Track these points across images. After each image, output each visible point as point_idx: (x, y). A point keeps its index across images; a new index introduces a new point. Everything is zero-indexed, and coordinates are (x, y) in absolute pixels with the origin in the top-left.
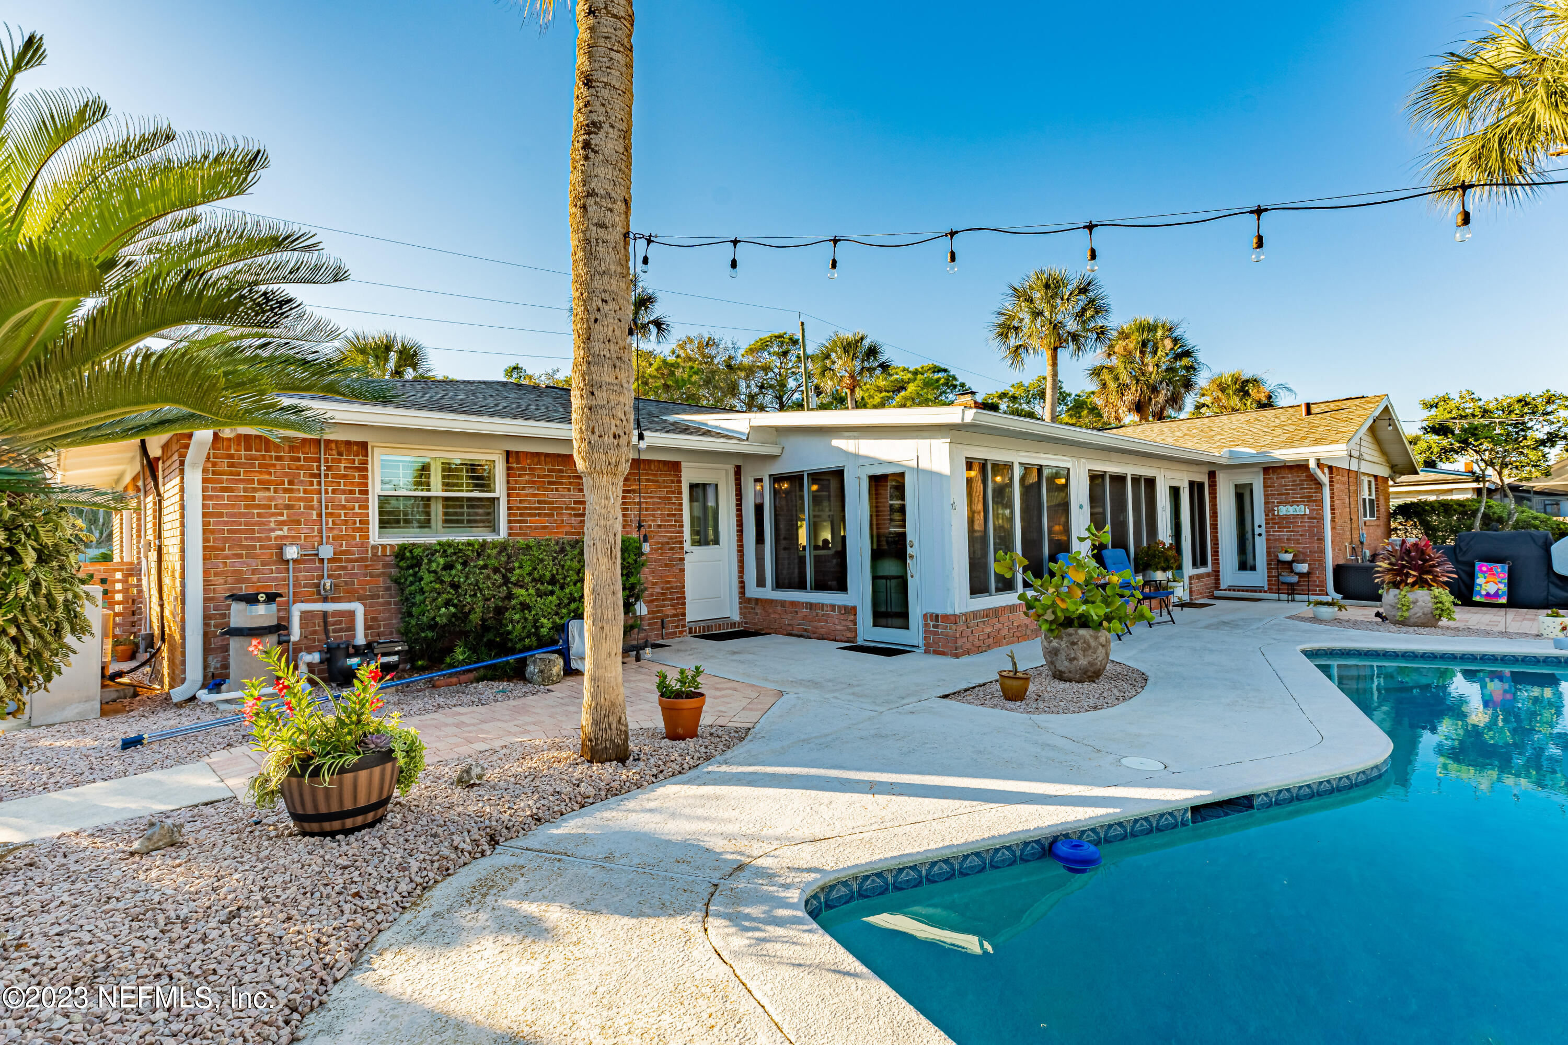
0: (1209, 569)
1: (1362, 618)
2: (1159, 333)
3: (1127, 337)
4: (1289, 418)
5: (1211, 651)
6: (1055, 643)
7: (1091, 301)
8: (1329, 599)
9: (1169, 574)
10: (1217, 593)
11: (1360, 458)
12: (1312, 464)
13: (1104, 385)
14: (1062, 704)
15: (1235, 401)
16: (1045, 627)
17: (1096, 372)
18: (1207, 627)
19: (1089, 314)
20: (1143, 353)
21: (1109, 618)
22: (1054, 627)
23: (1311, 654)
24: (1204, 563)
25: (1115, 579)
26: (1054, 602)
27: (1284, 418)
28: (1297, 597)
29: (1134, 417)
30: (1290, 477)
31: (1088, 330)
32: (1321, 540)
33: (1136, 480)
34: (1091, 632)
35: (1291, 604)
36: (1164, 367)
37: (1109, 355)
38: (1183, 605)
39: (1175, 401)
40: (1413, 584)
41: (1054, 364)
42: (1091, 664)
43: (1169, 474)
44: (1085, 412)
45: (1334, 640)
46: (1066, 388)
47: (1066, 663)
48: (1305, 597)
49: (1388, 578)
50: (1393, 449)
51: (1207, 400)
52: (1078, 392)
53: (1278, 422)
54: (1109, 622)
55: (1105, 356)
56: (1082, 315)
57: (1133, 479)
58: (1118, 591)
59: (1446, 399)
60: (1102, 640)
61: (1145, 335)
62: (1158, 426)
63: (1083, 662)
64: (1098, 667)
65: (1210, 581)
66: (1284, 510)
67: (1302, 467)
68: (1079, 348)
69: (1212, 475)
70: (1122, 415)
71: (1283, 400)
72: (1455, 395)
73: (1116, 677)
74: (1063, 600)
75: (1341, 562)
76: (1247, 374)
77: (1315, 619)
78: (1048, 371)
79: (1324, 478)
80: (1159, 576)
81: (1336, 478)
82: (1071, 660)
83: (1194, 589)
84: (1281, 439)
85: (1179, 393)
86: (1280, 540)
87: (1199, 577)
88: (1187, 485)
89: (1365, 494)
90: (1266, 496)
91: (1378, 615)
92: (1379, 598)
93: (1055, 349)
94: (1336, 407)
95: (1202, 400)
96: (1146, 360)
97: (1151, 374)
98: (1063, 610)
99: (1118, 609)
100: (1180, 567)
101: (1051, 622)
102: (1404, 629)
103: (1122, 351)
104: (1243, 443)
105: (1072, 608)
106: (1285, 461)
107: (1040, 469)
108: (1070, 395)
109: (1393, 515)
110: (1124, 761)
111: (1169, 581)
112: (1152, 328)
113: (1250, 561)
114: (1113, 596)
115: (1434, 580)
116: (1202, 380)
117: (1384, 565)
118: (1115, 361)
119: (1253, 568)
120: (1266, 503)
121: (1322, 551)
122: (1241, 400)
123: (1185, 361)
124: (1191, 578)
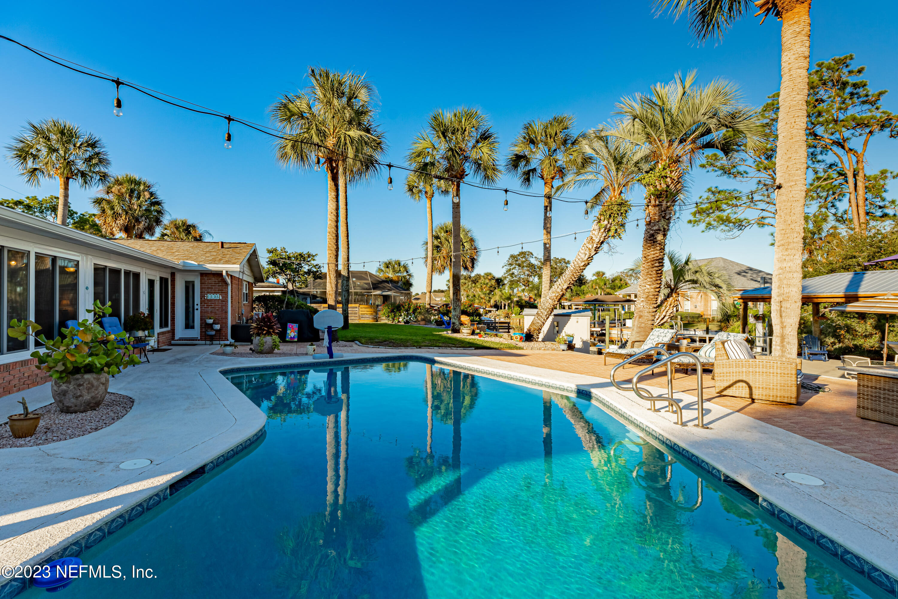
0: (169, 328)
1: (243, 351)
2: (142, 187)
3: (121, 184)
4: (214, 248)
5: (172, 377)
6: (64, 387)
7: (98, 154)
8: (228, 342)
9: (146, 332)
10: (173, 342)
11: (243, 273)
12: (224, 273)
13: (104, 211)
14: (69, 431)
15: (183, 235)
16: (56, 376)
17: (98, 202)
18: (168, 363)
19: (94, 161)
20: (131, 196)
21: (108, 365)
22: (64, 375)
23: (224, 373)
24: (166, 326)
25: (112, 337)
26: (65, 357)
27: (211, 248)
28: (214, 342)
29: (123, 235)
30: (214, 280)
31: (94, 172)
32: (226, 312)
33: (127, 273)
34: (94, 375)
35: (212, 346)
36: (144, 208)
37: (108, 193)
38: (154, 350)
39: (150, 230)
40: (265, 334)
41: (66, 188)
42: (93, 398)
43: (148, 272)
44: (88, 226)
45: (233, 364)
46: (73, 208)
47: (73, 400)
48: (218, 342)
49: (256, 331)
50: (256, 269)
51: (168, 232)
52: (83, 213)
53: (208, 250)
54: (109, 368)
55: (105, 192)
56: (90, 161)
57: (125, 272)
58: (116, 345)
59: (276, 250)
60: (103, 380)
61: (133, 186)
62: (140, 242)
63: (87, 397)
64: (99, 399)
65: (169, 335)
66: (210, 296)
67: (218, 275)
68: (86, 183)
69: (173, 275)
70: (115, 232)
71: (207, 238)
72: (279, 249)
73: (113, 403)
74: (72, 355)
75: (234, 324)
76: (189, 222)
77: (224, 354)
78: (60, 193)
79: (229, 281)
80: (140, 334)
81: (234, 281)
82: (77, 397)
83: (161, 340)
84: (210, 258)
85: (152, 225)
86: (207, 312)
87: (163, 333)
88: (158, 279)
89: (245, 291)
90: (201, 288)
91: (251, 349)
92: (251, 342)
93: (68, 179)
94: (236, 246)
95: (165, 232)
96: (133, 202)
97: (136, 210)
98: (72, 362)
99: (115, 358)
100: (153, 328)
101: (61, 372)
102: (261, 355)
103: (117, 192)
104: (190, 258)
105: (80, 360)
106: (211, 271)
107: (54, 259)
108: (76, 213)
109: (254, 301)
110: (121, 466)
111: (146, 336)
112: (138, 183)
113: (191, 324)
114: (113, 349)
115: (273, 332)
116: (166, 220)
117: (254, 325)
118: (111, 197)
119: (193, 327)
120: (201, 292)
121: (226, 318)
122: (186, 235)
123: (156, 207)
124: (158, 334)
